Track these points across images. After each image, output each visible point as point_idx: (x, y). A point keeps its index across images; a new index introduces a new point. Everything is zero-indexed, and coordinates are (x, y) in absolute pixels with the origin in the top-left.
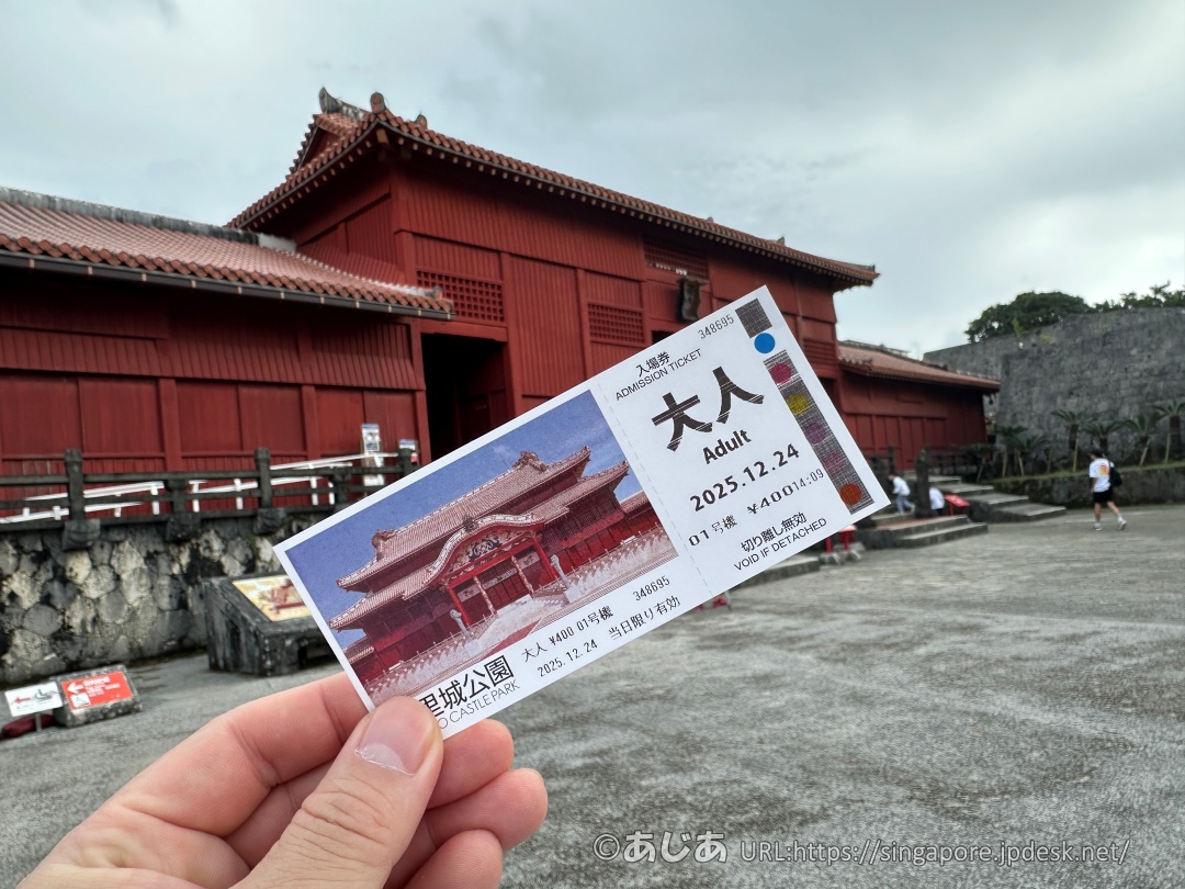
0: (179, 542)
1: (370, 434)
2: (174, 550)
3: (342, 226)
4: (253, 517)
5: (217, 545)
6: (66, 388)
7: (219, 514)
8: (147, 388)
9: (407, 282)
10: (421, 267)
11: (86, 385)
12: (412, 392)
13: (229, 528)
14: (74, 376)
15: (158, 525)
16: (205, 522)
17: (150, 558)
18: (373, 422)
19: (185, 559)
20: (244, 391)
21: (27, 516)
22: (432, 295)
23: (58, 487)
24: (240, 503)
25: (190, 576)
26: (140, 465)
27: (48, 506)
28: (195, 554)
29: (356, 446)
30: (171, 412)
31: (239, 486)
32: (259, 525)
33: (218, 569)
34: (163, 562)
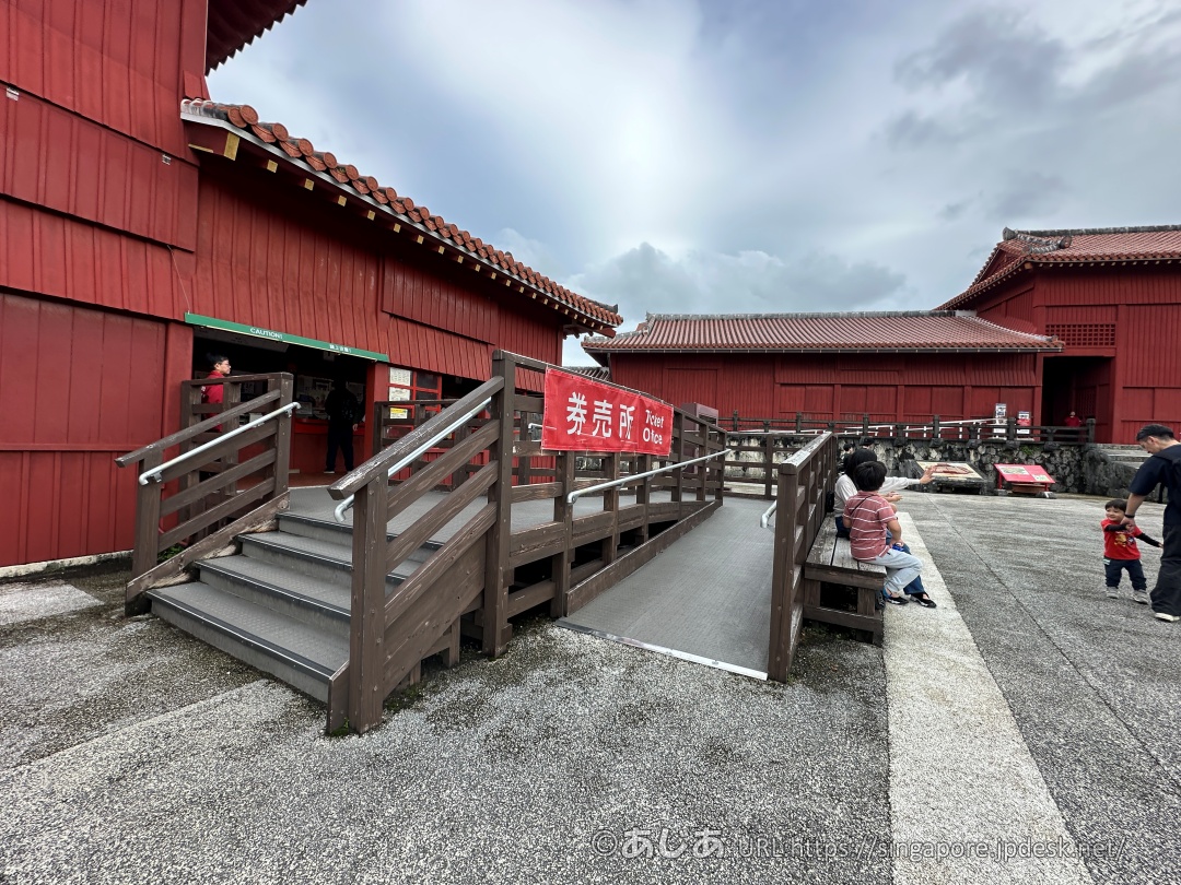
0: (898, 447)
1: (1001, 409)
2: (896, 449)
3: (1004, 305)
4: (929, 441)
5: (913, 449)
6: (862, 390)
7: (916, 439)
8: (893, 389)
9: (1038, 333)
10: (1050, 323)
11: (870, 388)
12: (1033, 387)
13: (917, 444)
14: (866, 386)
15: (892, 440)
16: (909, 441)
17: (887, 451)
18: (1003, 403)
19: (900, 453)
20: (934, 389)
21: (846, 433)
22: (1050, 341)
23: (860, 425)
24: (925, 435)
25: (901, 459)
26: (886, 417)
27: (856, 430)
28: (904, 451)
29: (992, 414)
30: (901, 399)
31: (925, 429)
32: (932, 443)
33: (913, 457)
34: (892, 453)
